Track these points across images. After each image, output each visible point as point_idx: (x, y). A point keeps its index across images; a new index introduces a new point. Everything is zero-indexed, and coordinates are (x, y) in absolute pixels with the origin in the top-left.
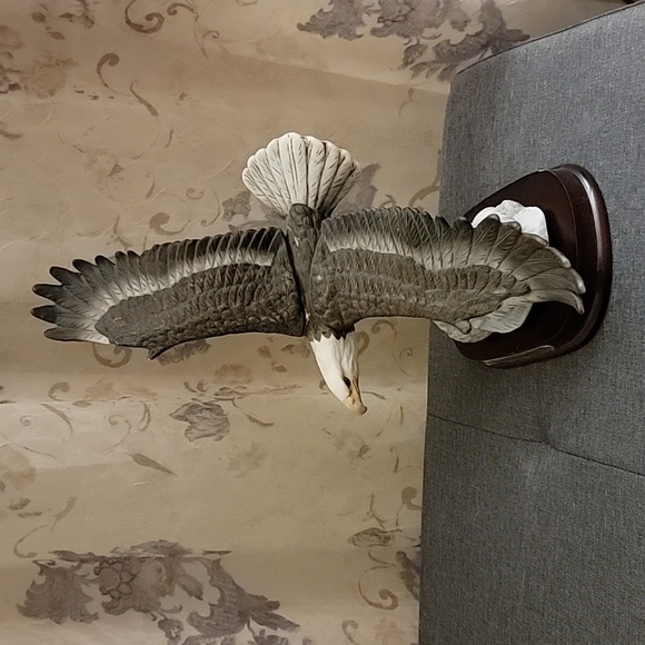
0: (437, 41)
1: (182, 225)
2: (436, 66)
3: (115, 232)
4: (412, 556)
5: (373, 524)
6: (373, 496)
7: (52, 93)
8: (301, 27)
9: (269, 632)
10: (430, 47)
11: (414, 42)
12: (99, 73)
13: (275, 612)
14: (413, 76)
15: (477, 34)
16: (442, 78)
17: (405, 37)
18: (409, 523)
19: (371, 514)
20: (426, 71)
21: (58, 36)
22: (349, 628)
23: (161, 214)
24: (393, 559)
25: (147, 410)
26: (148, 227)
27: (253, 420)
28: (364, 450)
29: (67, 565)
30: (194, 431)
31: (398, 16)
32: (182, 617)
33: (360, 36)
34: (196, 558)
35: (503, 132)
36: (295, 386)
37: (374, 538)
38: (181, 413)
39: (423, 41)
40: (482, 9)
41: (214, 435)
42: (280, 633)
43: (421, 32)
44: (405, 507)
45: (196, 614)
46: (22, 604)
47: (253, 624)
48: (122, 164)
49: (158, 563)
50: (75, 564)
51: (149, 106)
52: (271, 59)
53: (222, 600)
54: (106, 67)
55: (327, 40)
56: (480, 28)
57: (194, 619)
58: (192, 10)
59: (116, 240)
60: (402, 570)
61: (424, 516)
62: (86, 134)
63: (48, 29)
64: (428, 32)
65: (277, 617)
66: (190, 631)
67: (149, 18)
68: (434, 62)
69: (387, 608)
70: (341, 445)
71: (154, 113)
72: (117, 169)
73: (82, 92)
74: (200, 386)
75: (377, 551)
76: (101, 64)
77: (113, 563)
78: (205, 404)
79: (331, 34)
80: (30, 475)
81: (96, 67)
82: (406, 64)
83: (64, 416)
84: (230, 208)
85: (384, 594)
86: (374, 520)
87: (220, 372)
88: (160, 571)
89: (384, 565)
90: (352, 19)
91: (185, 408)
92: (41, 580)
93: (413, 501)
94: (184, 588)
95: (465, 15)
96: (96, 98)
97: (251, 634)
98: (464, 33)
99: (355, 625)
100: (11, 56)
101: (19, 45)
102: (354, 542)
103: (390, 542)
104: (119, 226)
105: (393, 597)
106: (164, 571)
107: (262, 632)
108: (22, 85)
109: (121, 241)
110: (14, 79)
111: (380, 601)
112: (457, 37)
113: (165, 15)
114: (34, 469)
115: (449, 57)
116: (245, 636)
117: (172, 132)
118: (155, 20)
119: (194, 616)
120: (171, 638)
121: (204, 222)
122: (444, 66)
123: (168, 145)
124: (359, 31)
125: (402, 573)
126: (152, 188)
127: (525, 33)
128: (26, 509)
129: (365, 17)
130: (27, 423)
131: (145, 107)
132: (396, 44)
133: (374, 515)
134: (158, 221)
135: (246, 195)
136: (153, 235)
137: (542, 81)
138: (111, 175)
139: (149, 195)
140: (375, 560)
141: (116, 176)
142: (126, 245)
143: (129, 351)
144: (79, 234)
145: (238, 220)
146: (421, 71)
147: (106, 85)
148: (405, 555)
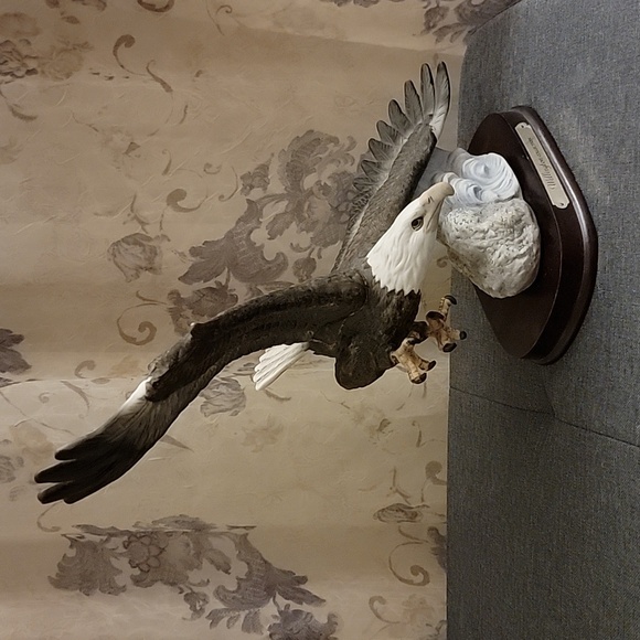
0: (456, 3)
1: (199, 202)
2: (460, 28)
3: (132, 211)
4: (443, 532)
5: (397, 499)
6: (395, 471)
7: (68, 76)
9: (294, 606)
10: (452, 8)
11: (434, 5)
12: (115, 55)
13: (302, 587)
14: (437, 41)
18: (433, 499)
19: (394, 489)
20: (449, 35)
21: (73, 20)
22: (376, 604)
23: (177, 190)
24: (425, 535)
26: (165, 204)
27: (271, 395)
28: (384, 424)
29: (96, 539)
30: (209, 406)
32: (209, 591)
33: (377, 2)
34: (222, 533)
35: (508, 92)
37: (401, 514)
39: (442, 4)
41: (230, 410)
42: (305, 607)
44: (430, 482)
45: (223, 588)
46: (54, 576)
47: (279, 598)
48: (137, 142)
49: (186, 538)
50: (105, 538)
51: (163, 84)
52: (289, 30)
53: (250, 574)
54: (122, 48)
55: (343, 8)
57: (221, 593)
59: (133, 219)
60: (434, 546)
61: (448, 491)
62: (99, 113)
63: (62, 14)
65: (304, 592)
66: (215, 604)
68: (458, 25)
69: (419, 584)
70: (359, 418)
71: (168, 89)
72: (132, 146)
73: (98, 74)
75: (407, 527)
76: (117, 45)
77: (141, 537)
78: (223, 379)
79: (345, 1)
80: (47, 451)
81: (112, 49)
82: (429, 28)
83: (81, 392)
84: (249, 182)
85: (415, 570)
86: (397, 495)
88: (188, 545)
89: (417, 542)
92: (72, 553)
93: (438, 476)
94: (212, 562)
96: (111, 78)
97: (276, 609)
99: (382, 601)
100: (29, 43)
101: (37, 32)
102: (379, 518)
103: (418, 518)
104: (136, 205)
105: (426, 574)
106: (191, 545)
107: (288, 606)
108: (39, 70)
109: (138, 220)
110: (32, 64)
111: (412, 577)
114: (51, 445)
115: (472, 18)
116: (269, 612)
117: (186, 107)
119: (221, 590)
120: (195, 610)
121: (221, 197)
122: (469, 28)
123: (182, 122)
125: (433, 549)
126: (169, 164)
130: (44, 400)
131: (159, 84)
133: (397, 491)
134: (175, 197)
135: (264, 168)
136: (170, 212)
137: (541, 34)
138: (127, 153)
139: (166, 172)
140: (407, 536)
141: (132, 154)
142: (142, 223)
143: (153, 329)
144: (96, 214)
145: (256, 194)
146: (445, 35)
147: (122, 66)
148: (437, 531)
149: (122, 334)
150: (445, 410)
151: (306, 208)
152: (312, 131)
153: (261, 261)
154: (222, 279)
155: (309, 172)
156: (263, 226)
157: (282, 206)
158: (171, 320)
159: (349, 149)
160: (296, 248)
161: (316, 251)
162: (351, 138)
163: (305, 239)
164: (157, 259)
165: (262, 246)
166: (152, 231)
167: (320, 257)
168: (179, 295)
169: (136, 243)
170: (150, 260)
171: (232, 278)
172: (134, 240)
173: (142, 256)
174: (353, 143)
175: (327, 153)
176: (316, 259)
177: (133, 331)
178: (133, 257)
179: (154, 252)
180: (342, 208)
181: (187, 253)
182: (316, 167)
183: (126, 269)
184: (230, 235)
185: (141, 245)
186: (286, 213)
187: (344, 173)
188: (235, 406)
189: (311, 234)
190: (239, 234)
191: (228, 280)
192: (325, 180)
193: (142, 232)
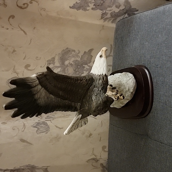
0: (111, 12)
1: (34, 68)
2: (111, 19)
3: (14, 70)
4: (105, 165)
5: (93, 157)
6: (93, 149)
8: (70, 7)
10: (109, 13)
11: (104, 12)
12: (9, 21)
14: (104, 22)
15: (123, 10)
16: (112, 22)
17: (102, 10)
18: (104, 156)
19: (93, 154)
20: (108, 20)
23: (28, 64)
24: (99, 166)
25: (24, 125)
26: (24, 68)
27: (57, 127)
28: (91, 135)
30: (39, 131)
31: (99, 4)
33: (88, 10)
34: (40, 168)
35: (133, 40)
36: (69, 115)
37: (94, 161)
39: (107, 12)
40: (125, 2)
41: (45, 132)
43: (106, 9)
44: (103, 152)
48: (16, 50)
49: (28, 170)
51: (24, 32)
52: (61, 17)
54: (11, 19)
55: (78, 11)
56: (124, 8)
58: (37, 2)
59: (14, 72)
60: (102, 169)
61: (109, 154)
64: (109, 9)
67: (24, 4)
68: (110, 18)
70: (84, 133)
71: (26, 34)
72: (14, 51)
73: (3, 27)
75: (94, 164)
76: (9, 18)
77: (15, 170)
78: (42, 122)
79: (80, 9)
81: (8, 19)
82: (102, 18)
84: (49, 62)
86: (94, 155)
89: (97, 168)
90: (86, 5)
91: (36, 124)
93: (105, 150)
95: (120, 4)
96: (8, 29)
98: (119, 9)
102: (88, 162)
103: (99, 161)
104: (15, 68)
109: (16, 73)
112: (117, 10)
113: (29, 4)
115: (115, 16)
117: (31, 40)
118: (26, 5)
121: (41, 66)
122: (113, 19)
123: (30, 44)
124: (88, 8)
125: (102, 170)
126: (25, 56)
127: (137, 9)
129: (90, 4)
131: (22, 32)
132: (99, 12)
133: (94, 154)
134: (27, 66)
135: (54, 58)
136: (26, 71)
137: (145, 25)
138: (12, 53)
139: (24, 59)
140: (94, 166)
141: (14, 53)
142: (17, 74)
144: (3, 71)
146: (106, 20)
147: (11, 25)
148: (103, 164)
150: (108, 130)
151: (66, 70)
152: (68, 48)
155: (67, 60)
157: (59, 69)
159: (78, 54)
162: (79, 50)
174: (79, 52)
175: (72, 55)
180: (77, 70)
182: (69, 58)
186: (60, 71)
187: (77, 60)
188: (46, 131)
192: (71, 62)
193: (17, 76)
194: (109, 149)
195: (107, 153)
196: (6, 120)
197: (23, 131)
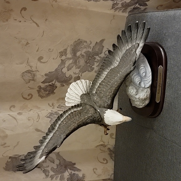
0: (122, 2)
1: (47, 60)
2: (121, 8)
3: (28, 63)
4: (112, 149)
5: (102, 143)
6: (102, 136)
7: (7, 20)
9: (73, 172)
10: (120, 3)
11: (115, 2)
12: (21, 13)
13: (74, 166)
14: (115, 11)
16: (123, 12)
17: (113, 1)
18: (111, 143)
19: (101, 141)
20: (118, 10)
21: (8, 2)
22: (95, 170)
23: (41, 56)
24: (106, 150)
25: (39, 115)
26: (37, 61)
30: (52, 121)
32: (49, 169)
33: (99, 1)
37: (102, 146)
38: (48, 116)
39: (118, 2)
42: (76, 172)
44: (111, 138)
45: (53, 167)
46: (5, 167)
47: (69, 170)
48: (29, 42)
51: (37, 24)
52: (72, 6)
53: (60, 163)
54: (23, 11)
55: (89, 2)
57: (53, 169)
59: (28, 65)
60: (109, 152)
61: (116, 141)
62: (18, 33)
63: (5, 1)
66: (52, 173)
69: (105, 164)
71: (38, 26)
72: (27, 43)
73: (16, 20)
74: (53, 105)
75: (102, 148)
76: (21, 11)
78: (55, 112)
79: (91, 0)
80: (6, 136)
83: (15, 118)
84: (61, 54)
85: (104, 159)
87: (58, 100)
89: (104, 152)
91: (49, 114)
92: (10, 160)
93: (113, 137)
94: (49, 160)
96: (20, 22)
97: (68, 173)
99: (96, 169)
102: (96, 147)
103: (106, 147)
104: (29, 61)
105: (107, 160)
107: (71, 172)
111: (102, 161)
114: (7, 135)
115: (125, 6)
116: (67, 174)
117: (44, 32)
119: (52, 168)
120: (46, 175)
121: (54, 58)
122: (124, 8)
123: (42, 36)
126: (38, 49)
128: (5, 145)
130: (4, 121)
131: (35, 24)
132: (110, 3)
134: (40, 59)
135: (66, 50)
136: (39, 63)
138: (26, 45)
140: (102, 150)
141: (27, 46)
142: (31, 67)
143: (32, 96)
144: (17, 64)
145: (63, 58)
146: (117, 10)
147: (23, 17)
148: (110, 149)
149: (23, 97)
151: (78, 61)
152: (80, 39)
153: (65, 77)
154: (53, 82)
155: (78, 51)
156: (66, 67)
157: (71, 61)
158: (37, 93)
159: (90, 44)
160: (75, 73)
161: (80, 74)
162: (90, 41)
163: (77, 71)
164: (35, 77)
165: (66, 73)
166: (34, 69)
167: (81, 76)
168: (41, 86)
169: (29, 73)
170: (33, 78)
171: (56, 82)
172: (29, 72)
173: (31, 77)
174: (91, 43)
175: (84, 46)
176: (80, 76)
177: (26, 96)
178: (28, 77)
179: (34, 75)
180: (88, 62)
181: (44, 75)
182: (80, 50)
183: (26, 80)
184: (56, 70)
185: (31, 73)
186: (72, 63)
187: (88, 51)
189: (79, 69)
190: (59, 70)
191: (55, 83)
192: (83, 53)
193: (31, 69)
194: (116, 137)
195: (115, 139)
196: (21, 109)
197: (38, 121)
